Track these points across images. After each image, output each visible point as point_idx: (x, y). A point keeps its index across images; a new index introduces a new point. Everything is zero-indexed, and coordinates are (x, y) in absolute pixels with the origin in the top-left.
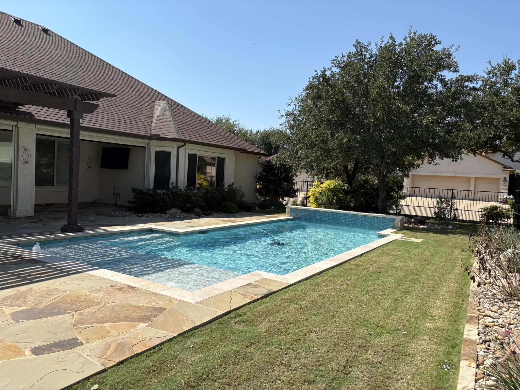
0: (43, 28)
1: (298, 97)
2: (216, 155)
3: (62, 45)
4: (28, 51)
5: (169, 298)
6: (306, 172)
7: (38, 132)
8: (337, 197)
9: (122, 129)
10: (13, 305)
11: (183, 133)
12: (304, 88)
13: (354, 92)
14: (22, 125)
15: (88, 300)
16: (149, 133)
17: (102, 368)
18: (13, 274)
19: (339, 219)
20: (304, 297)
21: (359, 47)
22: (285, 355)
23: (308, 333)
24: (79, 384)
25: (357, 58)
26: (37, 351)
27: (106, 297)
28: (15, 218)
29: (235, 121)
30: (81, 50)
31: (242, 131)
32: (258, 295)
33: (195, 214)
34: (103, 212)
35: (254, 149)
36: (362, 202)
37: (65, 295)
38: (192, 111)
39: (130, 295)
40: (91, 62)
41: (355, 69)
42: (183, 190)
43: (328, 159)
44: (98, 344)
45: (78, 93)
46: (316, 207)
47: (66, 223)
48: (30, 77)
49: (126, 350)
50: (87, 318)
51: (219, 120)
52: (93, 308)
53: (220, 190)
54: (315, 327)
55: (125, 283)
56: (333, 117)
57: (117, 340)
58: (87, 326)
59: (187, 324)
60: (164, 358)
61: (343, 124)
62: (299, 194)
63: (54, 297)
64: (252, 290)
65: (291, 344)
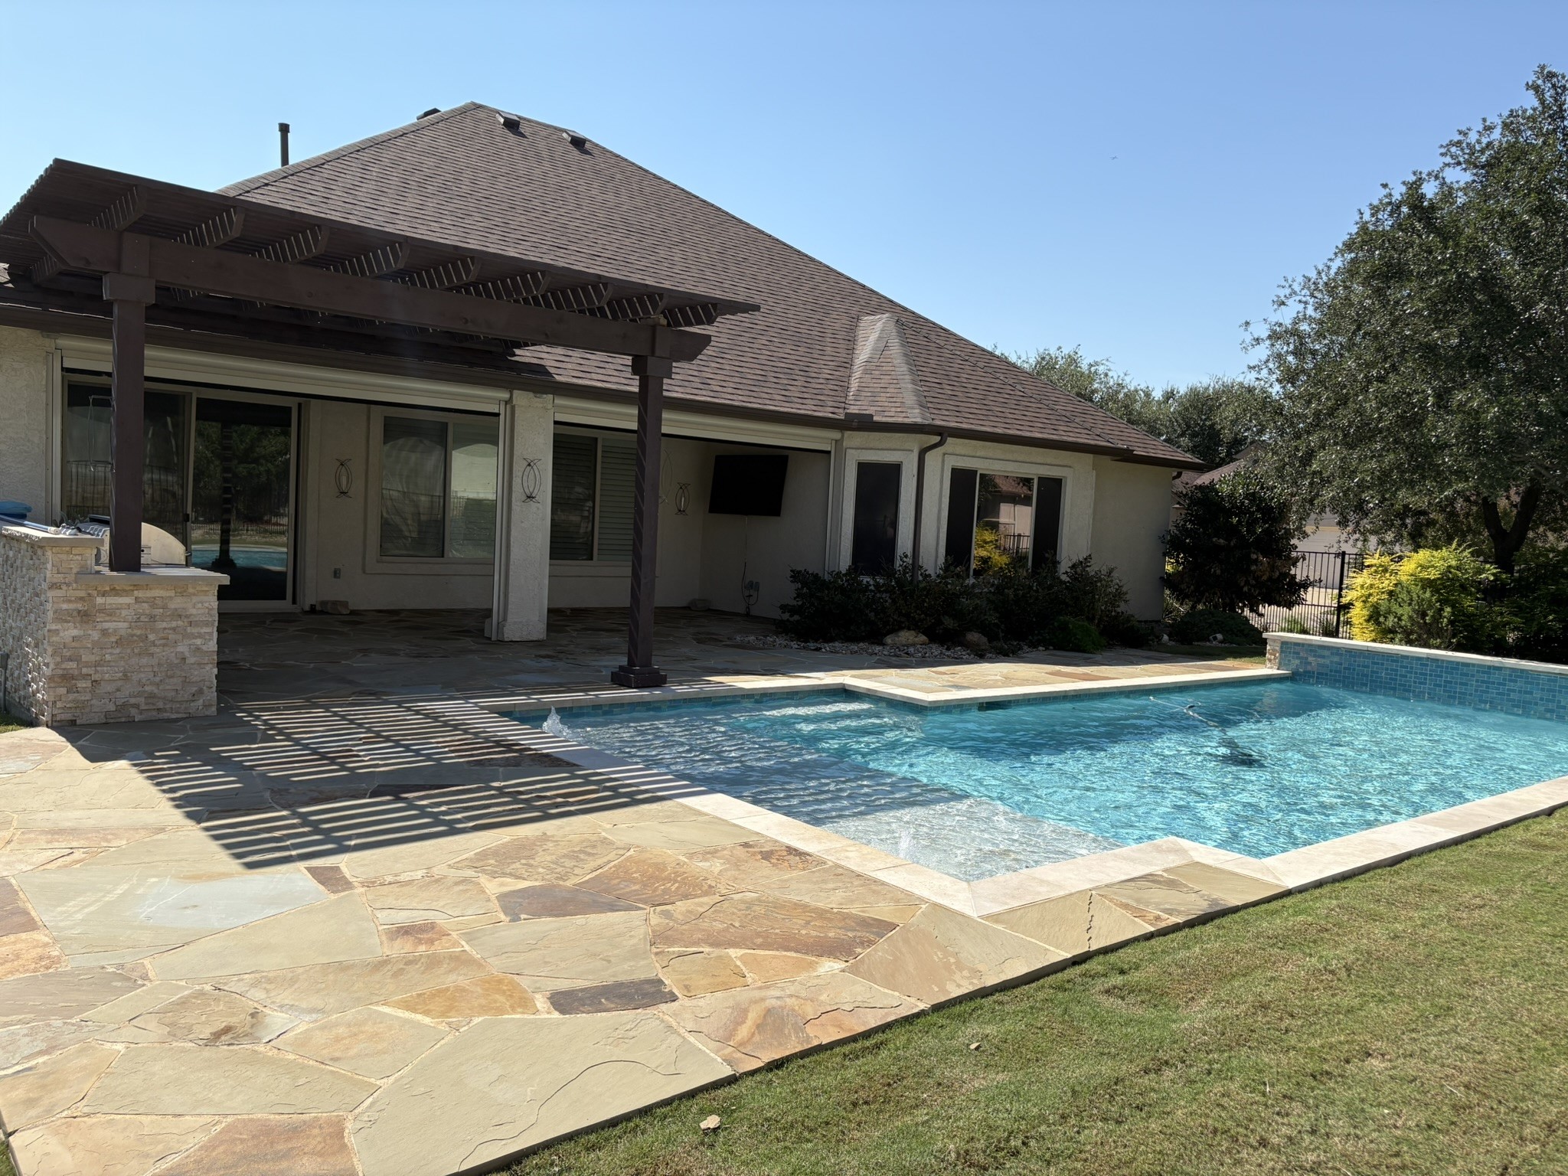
0: (572, 137)
1: (1313, 275)
2: (1034, 471)
3: (618, 176)
4: (536, 202)
5: (903, 896)
6: (1339, 523)
7: (560, 418)
8: (1453, 607)
9: (768, 402)
10: (503, 873)
11: (939, 406)
12: (1340, 246)
13: (1527, 247)
14: (521, 398)
15: (684, 879)
16: (841, 411)
17: (727, 1071)
18: (501, 791)
19: (1461, 684)
20: (1339, 935)
21: (1552, 92)
22: (1277, 1118)
23: (1355, 1057)
24: (669, 1108)
25: (1541, 129)
26: (564, 1002)
27: (729, 873)
28: (501, 642)
29: (1097, 364)
30: (666, 187)
31: (1117, 392)
32: (1179, 912)
33: (968, 648)
34: (717, 635)
35: (1158, 448)
36: (1550, 629)
37: (627, 859)
38: (966, 340)
39: (795, 874)
40: (690, 216)
41: (1533, 169)
42: (934, 576)
43: (1424, 478)
44: (712, 1004)
45: (661, 305)
46: (1374, 641)
47: (624, 661)
48: (546, 269)
49: (790, 1033)
50: (684, 927)
51: (1044, 363)
52: (697, 900)
53: (1045, 577)
54: (1378, 1037)
55: (779, 838)
56: (1448, 336)
57: (763, 999)
58: (684, 949)
59: (957, 977)
60: (894, 1070)
61: (1486, 358)
62: (1311, 595)
63: (600, 862)
64: (1158, 894)
65: (1298, 1084)
